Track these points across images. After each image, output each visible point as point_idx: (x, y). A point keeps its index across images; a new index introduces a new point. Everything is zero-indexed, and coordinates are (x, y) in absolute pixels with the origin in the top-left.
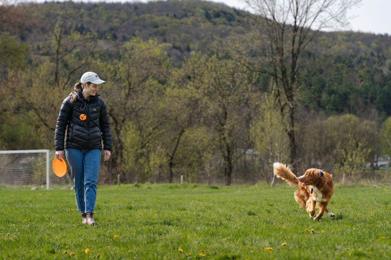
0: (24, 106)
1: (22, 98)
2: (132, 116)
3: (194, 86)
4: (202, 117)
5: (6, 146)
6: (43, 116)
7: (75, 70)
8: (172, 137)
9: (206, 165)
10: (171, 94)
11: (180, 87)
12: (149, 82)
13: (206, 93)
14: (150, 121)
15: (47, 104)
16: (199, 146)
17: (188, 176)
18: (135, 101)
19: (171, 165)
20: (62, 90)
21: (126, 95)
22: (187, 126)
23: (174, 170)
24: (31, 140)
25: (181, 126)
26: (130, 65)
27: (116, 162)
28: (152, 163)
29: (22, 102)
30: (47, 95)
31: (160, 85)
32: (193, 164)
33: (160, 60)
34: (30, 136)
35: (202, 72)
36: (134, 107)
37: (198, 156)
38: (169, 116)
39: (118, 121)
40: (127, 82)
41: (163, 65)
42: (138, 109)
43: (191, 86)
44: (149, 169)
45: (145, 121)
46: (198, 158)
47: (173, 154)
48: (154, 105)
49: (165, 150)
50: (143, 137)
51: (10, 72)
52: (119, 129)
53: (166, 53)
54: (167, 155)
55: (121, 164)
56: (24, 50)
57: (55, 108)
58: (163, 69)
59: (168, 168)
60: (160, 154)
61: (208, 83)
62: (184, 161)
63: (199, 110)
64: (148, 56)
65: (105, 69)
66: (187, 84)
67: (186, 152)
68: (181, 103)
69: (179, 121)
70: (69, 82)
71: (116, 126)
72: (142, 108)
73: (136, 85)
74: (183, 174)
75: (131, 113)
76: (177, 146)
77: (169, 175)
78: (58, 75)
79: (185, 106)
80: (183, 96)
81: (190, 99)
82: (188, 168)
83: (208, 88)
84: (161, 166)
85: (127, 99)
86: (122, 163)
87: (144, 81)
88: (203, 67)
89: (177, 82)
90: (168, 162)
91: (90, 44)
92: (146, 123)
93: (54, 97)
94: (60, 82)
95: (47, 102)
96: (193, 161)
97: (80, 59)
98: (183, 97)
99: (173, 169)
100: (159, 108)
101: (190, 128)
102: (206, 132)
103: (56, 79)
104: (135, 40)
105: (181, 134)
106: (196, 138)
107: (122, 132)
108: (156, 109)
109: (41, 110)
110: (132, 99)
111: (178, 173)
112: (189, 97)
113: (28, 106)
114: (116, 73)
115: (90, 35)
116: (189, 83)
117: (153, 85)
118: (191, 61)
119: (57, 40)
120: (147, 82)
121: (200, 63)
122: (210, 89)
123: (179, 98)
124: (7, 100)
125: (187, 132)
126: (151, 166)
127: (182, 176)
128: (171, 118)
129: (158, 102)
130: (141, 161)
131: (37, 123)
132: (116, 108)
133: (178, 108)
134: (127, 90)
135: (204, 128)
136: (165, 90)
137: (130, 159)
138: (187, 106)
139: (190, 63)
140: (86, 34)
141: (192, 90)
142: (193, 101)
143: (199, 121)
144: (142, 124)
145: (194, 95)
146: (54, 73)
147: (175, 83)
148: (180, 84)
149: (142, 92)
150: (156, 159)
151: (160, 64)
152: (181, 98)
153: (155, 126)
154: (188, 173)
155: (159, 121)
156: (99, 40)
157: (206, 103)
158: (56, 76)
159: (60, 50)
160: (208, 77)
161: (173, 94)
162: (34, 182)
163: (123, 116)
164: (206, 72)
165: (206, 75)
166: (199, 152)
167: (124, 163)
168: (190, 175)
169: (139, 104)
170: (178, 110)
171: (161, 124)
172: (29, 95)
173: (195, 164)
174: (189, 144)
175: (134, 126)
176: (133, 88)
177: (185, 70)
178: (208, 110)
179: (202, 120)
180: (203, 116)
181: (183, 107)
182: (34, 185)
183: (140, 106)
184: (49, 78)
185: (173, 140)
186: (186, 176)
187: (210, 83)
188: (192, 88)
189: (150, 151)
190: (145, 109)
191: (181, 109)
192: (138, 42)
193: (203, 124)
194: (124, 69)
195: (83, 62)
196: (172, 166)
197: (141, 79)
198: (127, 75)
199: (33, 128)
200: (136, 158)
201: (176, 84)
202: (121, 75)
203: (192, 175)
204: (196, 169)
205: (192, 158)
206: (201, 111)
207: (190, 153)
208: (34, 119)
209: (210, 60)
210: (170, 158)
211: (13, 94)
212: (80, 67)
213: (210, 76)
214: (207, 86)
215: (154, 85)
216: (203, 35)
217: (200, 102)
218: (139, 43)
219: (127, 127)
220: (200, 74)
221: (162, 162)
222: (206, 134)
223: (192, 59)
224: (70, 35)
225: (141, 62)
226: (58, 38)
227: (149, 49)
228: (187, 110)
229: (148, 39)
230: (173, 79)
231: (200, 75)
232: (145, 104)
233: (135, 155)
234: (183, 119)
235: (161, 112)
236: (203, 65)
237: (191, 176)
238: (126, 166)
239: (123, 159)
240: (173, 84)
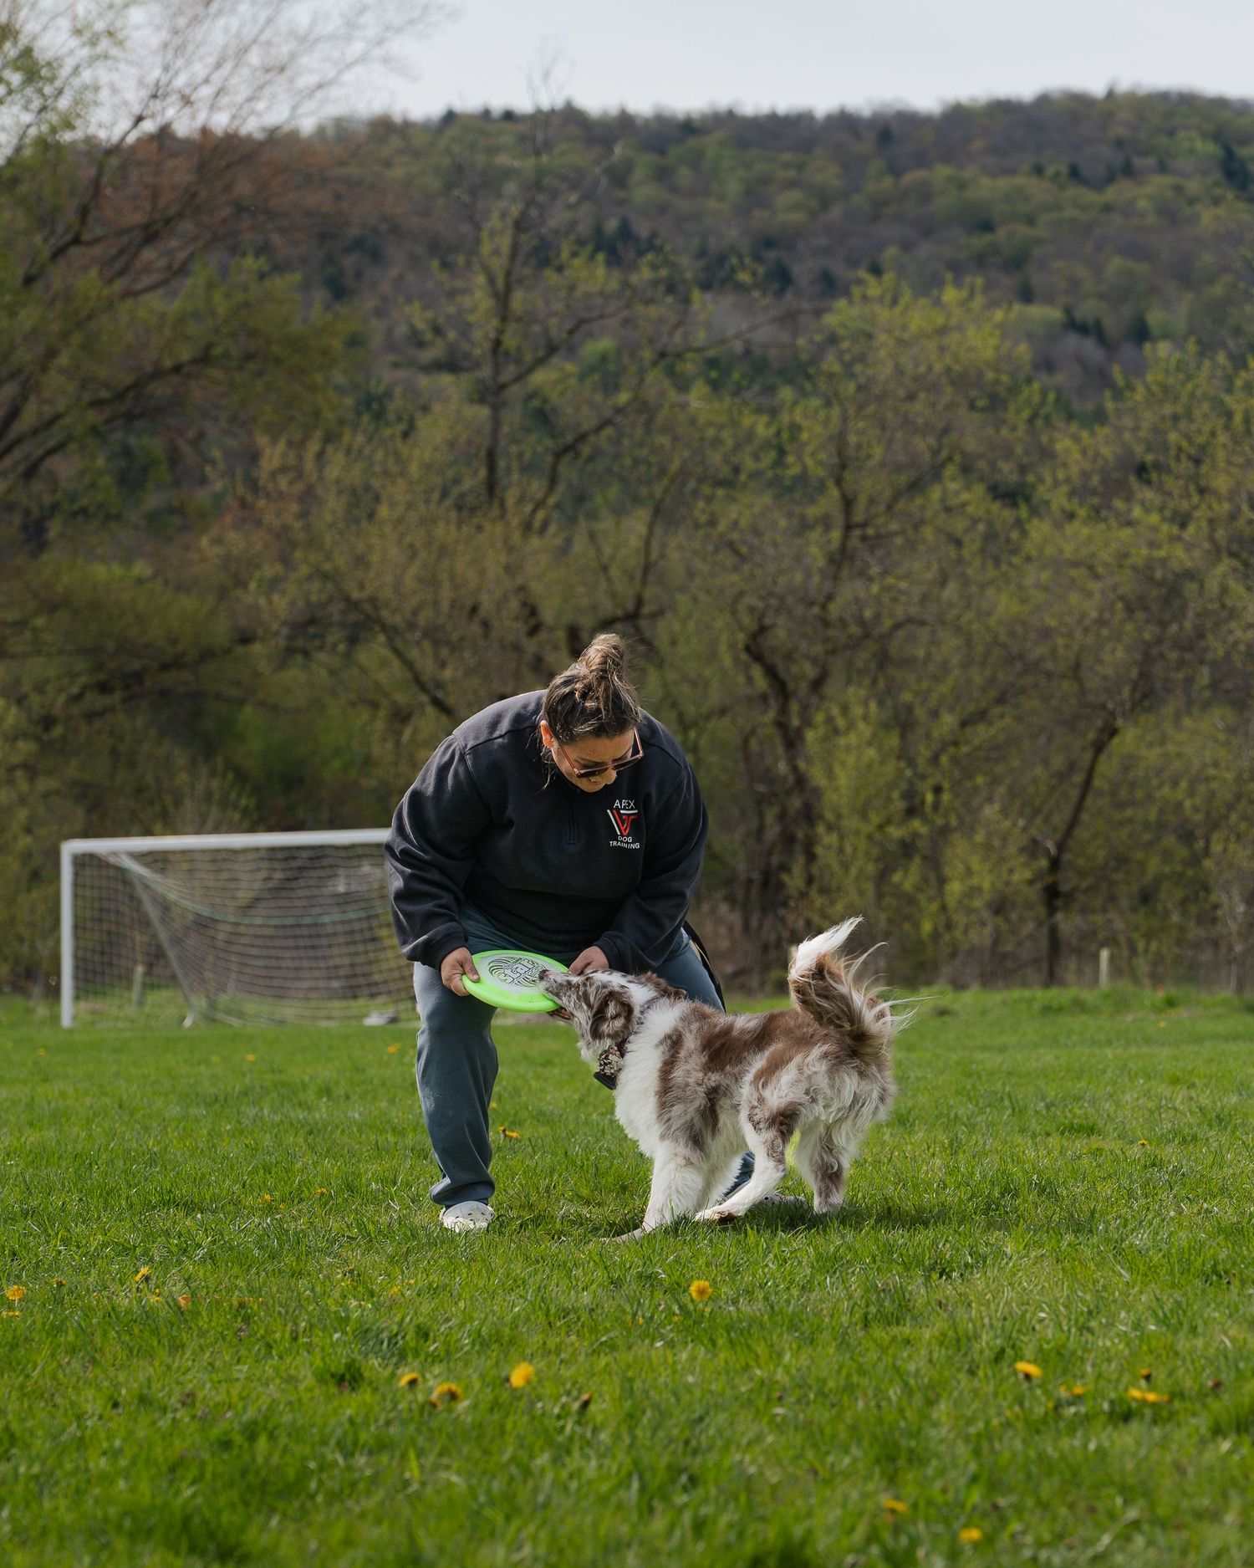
0: (336, 617)
1: (325, 577)
2: (863, 657)
3: (1161, 509)
4: (1202, 662)
5: (245, 812)
6: (426, 665)
7: (582, 437)
8: (1058, 762)
9: (1224, 899)
10: (1049, 551)
11: (1096, 515)
12: (945, 492)
13: (1223, 543)
14: (950, 682)
15: (445, 605)
16: (1188, 804)
17: (1133, 950)
18: (875, 588)
19: (1053, 896)
20: (516, 536)
21: (831, 560)
22: (1128, 706)
23: (1068, 923)
24: (373, 783)
25: (1103, 707)
26: (851, 411)
27: (781, 885)
28: (955, 888)
29: (324, 597)
30: (446, 563)
31: (996, 507)
32: (1162, 895)
33: (997, 382)
34: (368, 762)
35: (1201, 440)
36: (868, 614)
37: (1183, 852)
38: (1042, 659)
39: (791, 686)
40: (835, 493)
41: (1012, 407)
42: (888, 623)
43: (1147, 510)
44: (942, 920)
45: (925, 684)
46: (1186, 863)
47: (1061, 847)
48: (968, 606)
49: (1021, 823)
50: (911, 762)
51: (268, 452)
52: (795, 722)
53: (1023, 351)
54: (1033, 848)
55: (803, 895)
56: (337, 344)
57: (486, 625)
58: (1014, 429)
59: (1042, 910)
60: (997, 843)
61: (1232, 496)
62: (1118, 876)
63: (1188, 625)
64: (938, 368)
65: (725, 434)
66: (1129, 498)
67: (1124, 833)
68: (1097, 596)
69: (1093, 683)
70: (552, 501)
71: (784, 710)
72: (910, 620)
73: (881, 508)
74: (1111, 941)
75: (854, 644)
76: (1079, 807)
77: (1044, 944)
78: (501, 464)
79: (1120, 605)
80: (1109, 560)
81: (1146, 573)
82: (1134, 910)
83: (1233, 517)
84: (1000, 907)
85: (836, 578)
86: (813, 893)
87: (916, 487)
88: (1205, 416)
89: (1079, 492)
90: (1039, 886)
91: (653, 311)
92: (929, 690)
93: (482, 573)
94: (511, 497)
95: (446, 593)
96: (1158, 880)
97: (610, 385)
98: (1106, 565)
99: (1059, 916)
100: (992, 621)
101: (1143, 718)
102: (1222, 737)
103: (492, 487)
104: (874, 289)
105: (1099, 747)
106: (1177, 765)
107: (810, 735)
108: (975, 626)
109: (418, 634)
110: (863, 574)
111: (1088, 935)
112: (1140, 562)
113: (353, 617)
114: (782, 452)
115: (654, 267)
116: (1139, 496)
117: (964, 505)
118: (1147, 387)
119: (496, 295)
120: (935, 493)
121: (1192, 395)
122: (1240, 523)
123: (1091, 568)
124: (253, 586)
125: (1128, 738)
126: (951, 902)
127: (1105, 954)
128: (1049, 665)
129: (990, 592)
130: (907, 878)
131: (401, 698)
132: (781, 621)
133: (1083, 616)
134: (836, 535)
135: (1218, 718)
136: (1024, 533)
137: (853, 871)
138: (1130, 610)
139: (1140, 395)
140: (634, 267)
141: (1154, 529)
142: (1160, 584)
143: (1189, 680)
144: (907, 697)
145: (1162, 553)
146: (483, 454)
147: (1072, 494)
148: (1096, 500)
149: (911, 545)
150: (975, 866)
151: (996, 403)
152: (1100, 570)
153: (971, 708)
154: (1135, 935)
155: (992, 681)
156: (696, 295)
157: (1224, 590)
158: (492, 467)
159: (510, 341)
160: (1230, 463)
161: (1061, 551)
162: (382, 988)
163: (814, 661)
164: (1222, 438)
165: (1221, 455)
166: (1187, 837)
167: (824, 891)
168: (1141, 945)
169: (895, 600)
170: (1086, 631)
171: (1001, 700)
172: (361, 561)
173: (1169, 897)
174: (1139, 794)
175: (873, 706)
176: (864, 525)
177: (1119, 431)
178: (1233, 625)
179: (1204, 676)
180: (1210, 656)
181: (1107, 615)
182: (380, 1000)
183: (900, 612)
184: (457, 481)
185: (1062, 776)
186: (1125, 953)
187: (1244, 495)
188: (1154, 518)
189: (945, 831)
190: (922, 623)
191: (1101, 622)
192: (888, 297)
193: (1207, 694)
194: (818, 429)
195: (623, 397)
196: (1059, 902)
197: (903, 479)
198: (836, 460)
199: (380, 725)
200: (881, 866)
201: (1076, 500)
202: (809, 462)
203: (1154, 946)
204: (1175, 918)
205: (1154, 865)
206: (1201, 636)
207: (1147, 837)
208: (382, 677)
209: (1239, 383)
210: (1044, 863)
211: (285, 560)
212: (605, 423)
213: (1240, 460)
214: (1226, 506)
215: (970, 509)
216: (1207, 259)
217: (1190, 588)
218: (895, 302)
219: (835, 711)
220: (1192, 451)
221: (1007, 884)
222: (1226, 744)
223: (1149, 378)
224: (560, 269)
225: (902, 393)
226: (500, 283)
227: (942, 331)
228: (1129, 627)
229: (940, 283)
230: (1061, 475)
231: (1189, 457)
232: (924, 598)
233: (875, 851)
234: (1110, 672)
235: (1003, 637)
236: (1206, 407)
237: (1146, 951)
238: (833, 903)
239: (815, 870)
240: (1059, 500)
